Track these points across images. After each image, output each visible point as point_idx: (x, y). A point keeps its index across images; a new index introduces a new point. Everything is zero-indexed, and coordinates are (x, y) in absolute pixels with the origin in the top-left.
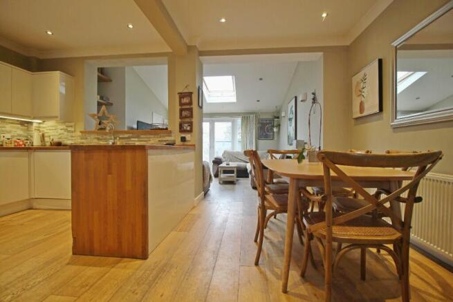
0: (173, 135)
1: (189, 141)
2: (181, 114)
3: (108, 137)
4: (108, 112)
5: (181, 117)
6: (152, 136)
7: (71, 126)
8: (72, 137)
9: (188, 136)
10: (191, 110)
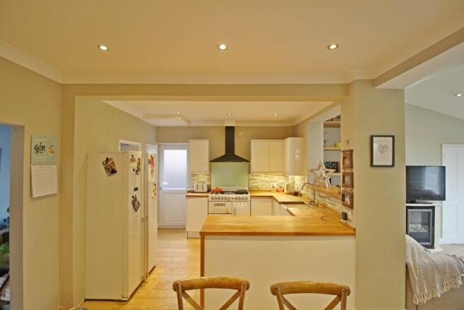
1: (350, 221)
2: (343, 180)
5: (344, 184)
9: (349, 213)
10: (351, 176)
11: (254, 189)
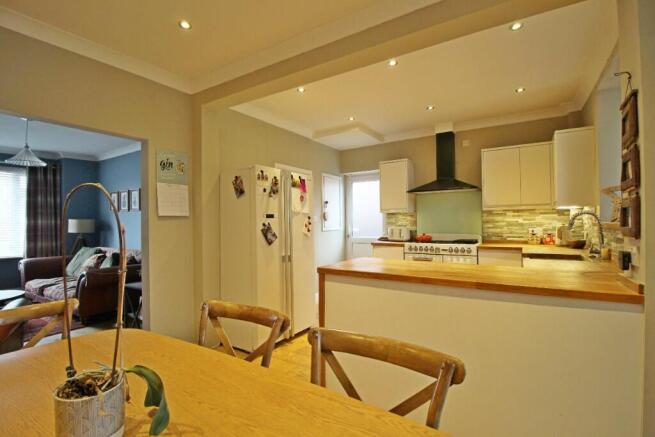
11: (494, 238)
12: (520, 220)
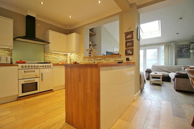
0: (122, 57)
1: (131, 60)
2: (126, 45)
3: (92, 59)
4: (93, 48)
5: (126, 46)
6: (111, 58)
7: (79, 55)
8: (80, 60)
9: (130, 58)
10: (132, 42)
12: (56, 57)
